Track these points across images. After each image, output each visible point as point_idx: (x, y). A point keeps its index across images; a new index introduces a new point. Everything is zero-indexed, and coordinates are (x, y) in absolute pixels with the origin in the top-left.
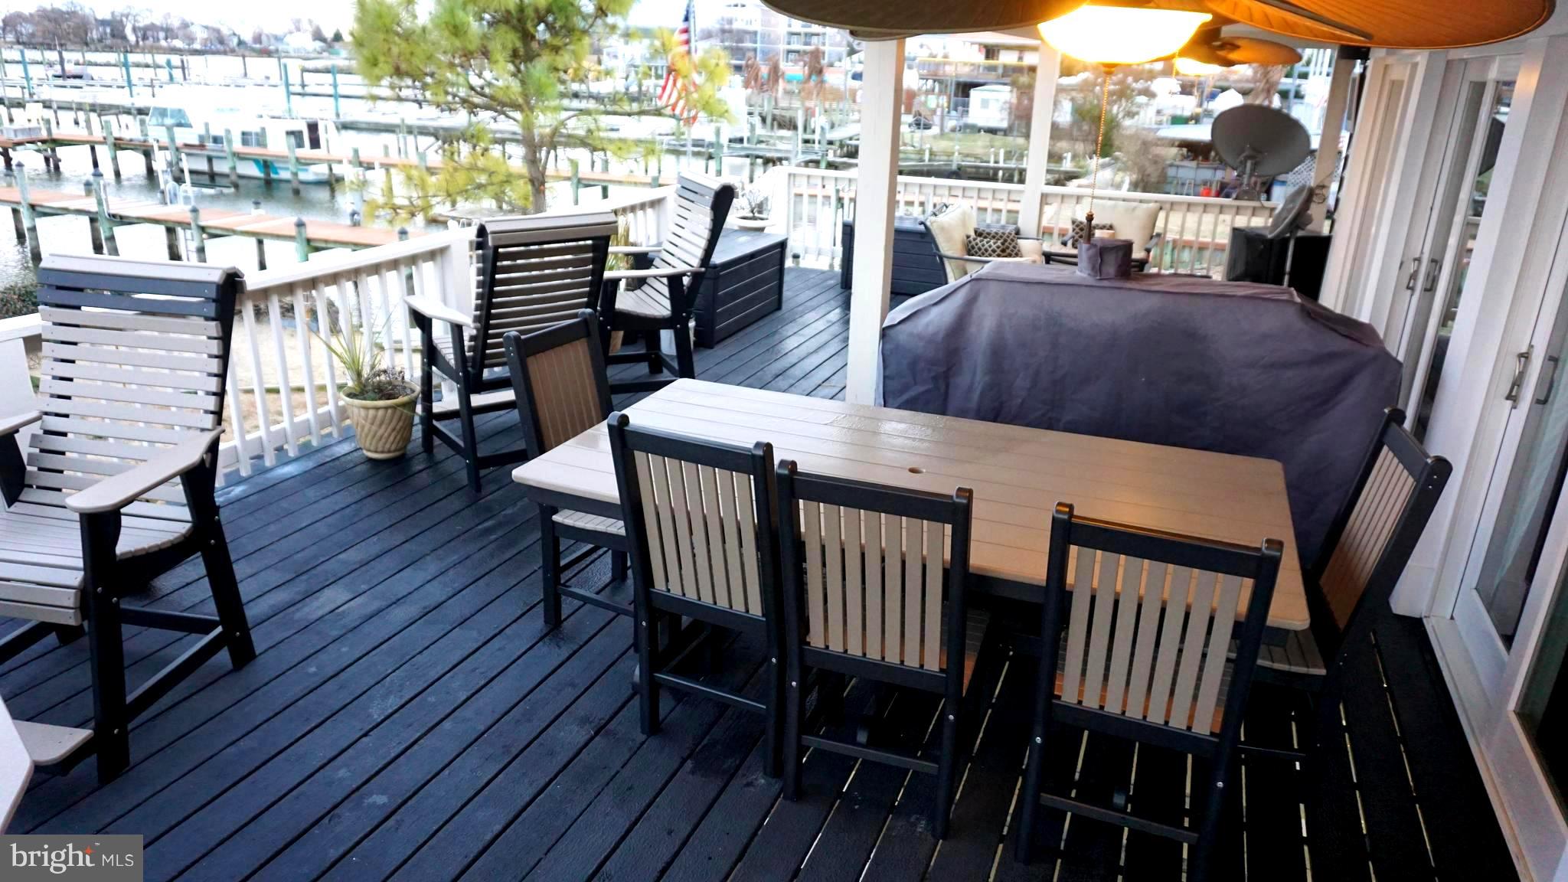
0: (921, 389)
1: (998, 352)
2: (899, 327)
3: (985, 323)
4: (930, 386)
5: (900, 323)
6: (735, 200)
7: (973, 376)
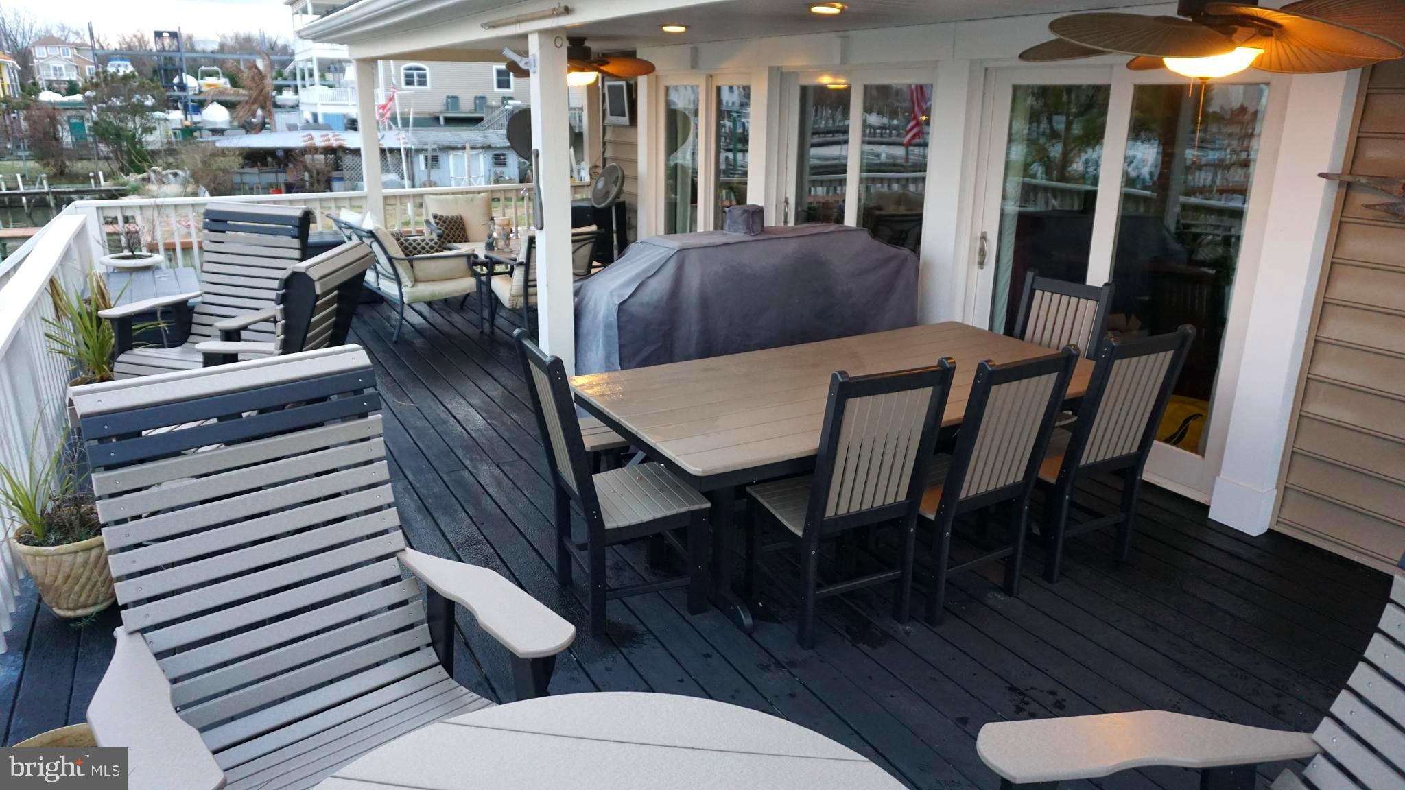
0: (653, 348)
1: (705, 303)
2: (630, 301)
3: (694, 281)
4: (660, 344)
5: (630, 297)
6: (312, 225)
7: (690, 326)
